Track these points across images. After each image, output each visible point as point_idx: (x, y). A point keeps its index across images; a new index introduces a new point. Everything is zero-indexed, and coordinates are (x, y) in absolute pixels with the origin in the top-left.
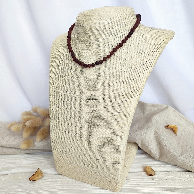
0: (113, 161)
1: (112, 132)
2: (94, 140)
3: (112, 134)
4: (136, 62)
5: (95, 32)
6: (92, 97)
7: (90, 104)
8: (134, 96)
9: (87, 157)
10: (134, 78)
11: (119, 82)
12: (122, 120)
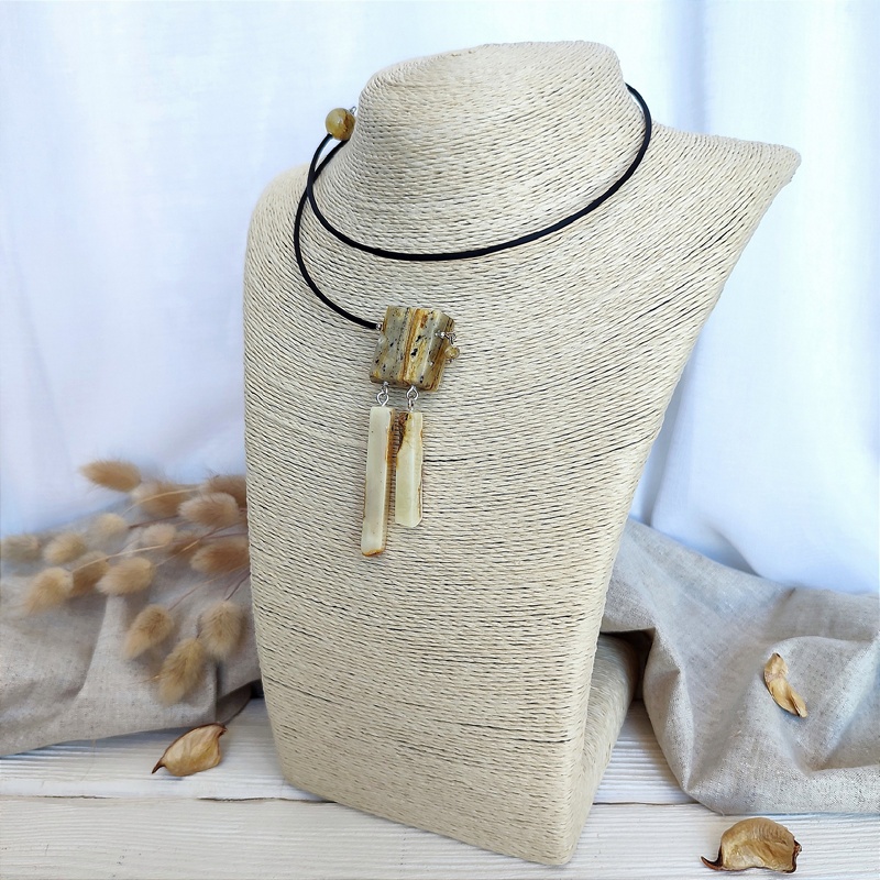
0: (535, 729)
1: (528, 602)
2: (452, 637)
3: (530, 613)
4: (632, 292)
5: (445, 159)
6: (439, 448)
8: (624, 444)
9: (422, 713)
10: (624, 360)
11: (557, 383)
12: (573, 551)
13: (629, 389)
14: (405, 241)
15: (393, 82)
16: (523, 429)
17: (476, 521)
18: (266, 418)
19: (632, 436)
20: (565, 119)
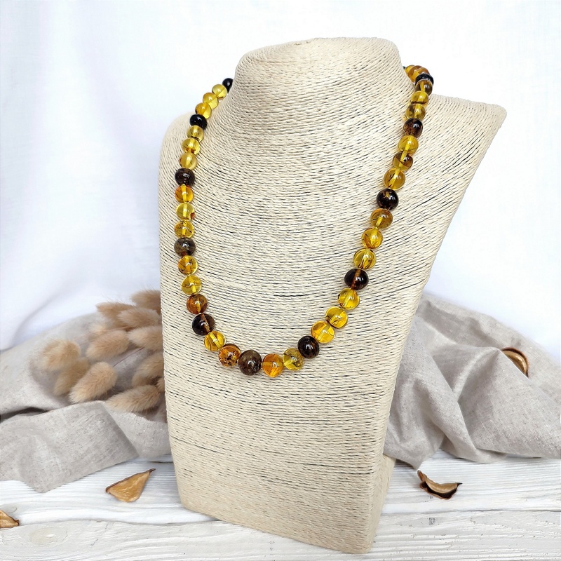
0: (352, 466)
1: (348, 385)
2: (299, 408)
3: (350, 391)
4: (413, 191)
5: (295, 107)
6: (291, 289)
7: (284, 307)
8: (409, 285)
9: (277, 457)
10: (408, 233)
12: (377, 352)
13: (411, 251)
14: (268, 158)
15: (259, 59)
19: (413, 280)
20: (368, 85)
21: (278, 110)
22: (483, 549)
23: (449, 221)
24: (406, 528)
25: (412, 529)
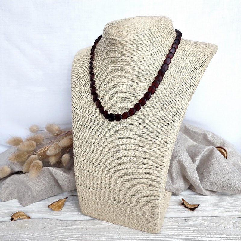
0: (151, 196)
1: (150, 162)
2: (130, 172)
3: (151, 165)
4: (177, 81)
5: (128, 46)
7: (123, 130)
8: (175, 120)
9: (121, 193)
10: (175, 98)
11: (158, 104)
12: (162, 148)
13: (177, 106)
14: (117, 67)
15: (113, 25)
16: (149, 116)
17: (136, 141)
18: (78, 114)
19: (177, 118)
20: (159, 36)
21: (121, 47)
22: (208, 233)
23: (193, 93)
24: (175, 224)
25: (178, 224)
